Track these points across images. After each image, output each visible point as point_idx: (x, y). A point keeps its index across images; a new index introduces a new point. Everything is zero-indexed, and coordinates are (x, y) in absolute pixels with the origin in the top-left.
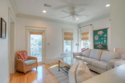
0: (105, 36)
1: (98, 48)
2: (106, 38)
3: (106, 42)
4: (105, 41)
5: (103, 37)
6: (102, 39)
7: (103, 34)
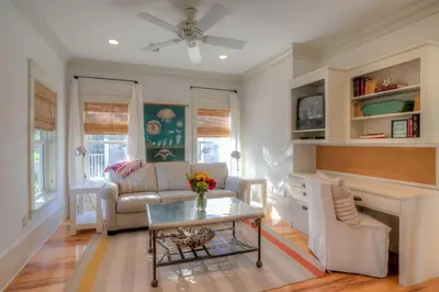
0: (179, 124)
1: (160, 159)
2: (183, 129)
3: (183, 140)
4: (179, 138)
5: (174, 127)
6: (172, 132)
7: (174, 120)
